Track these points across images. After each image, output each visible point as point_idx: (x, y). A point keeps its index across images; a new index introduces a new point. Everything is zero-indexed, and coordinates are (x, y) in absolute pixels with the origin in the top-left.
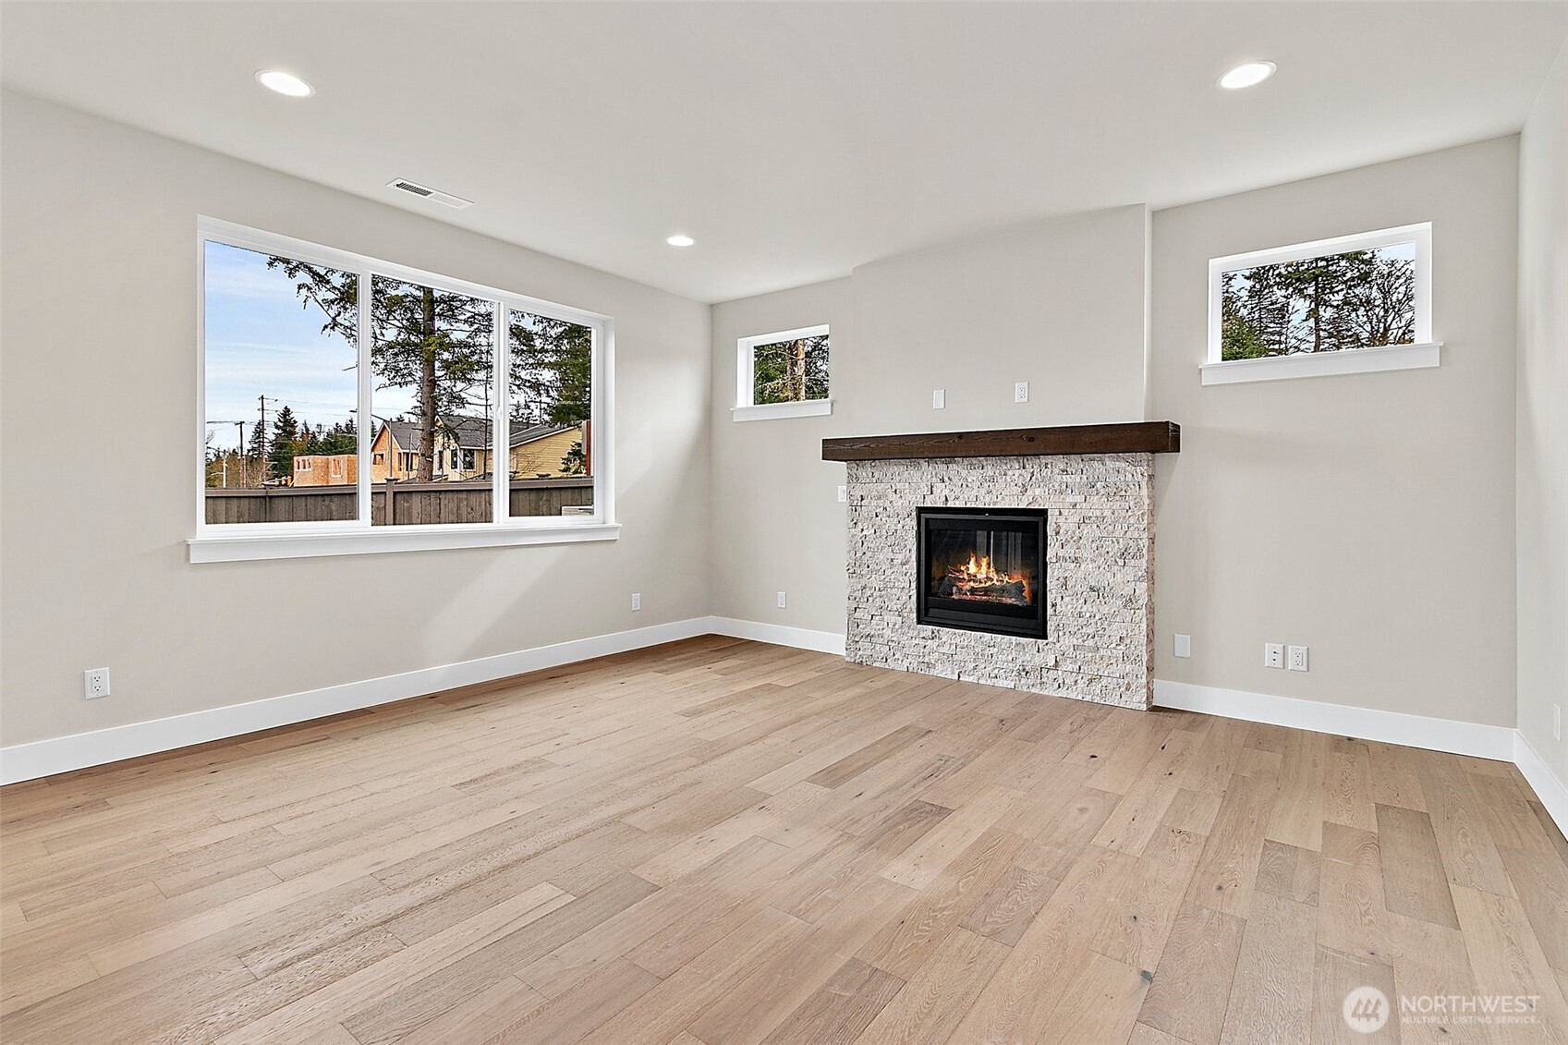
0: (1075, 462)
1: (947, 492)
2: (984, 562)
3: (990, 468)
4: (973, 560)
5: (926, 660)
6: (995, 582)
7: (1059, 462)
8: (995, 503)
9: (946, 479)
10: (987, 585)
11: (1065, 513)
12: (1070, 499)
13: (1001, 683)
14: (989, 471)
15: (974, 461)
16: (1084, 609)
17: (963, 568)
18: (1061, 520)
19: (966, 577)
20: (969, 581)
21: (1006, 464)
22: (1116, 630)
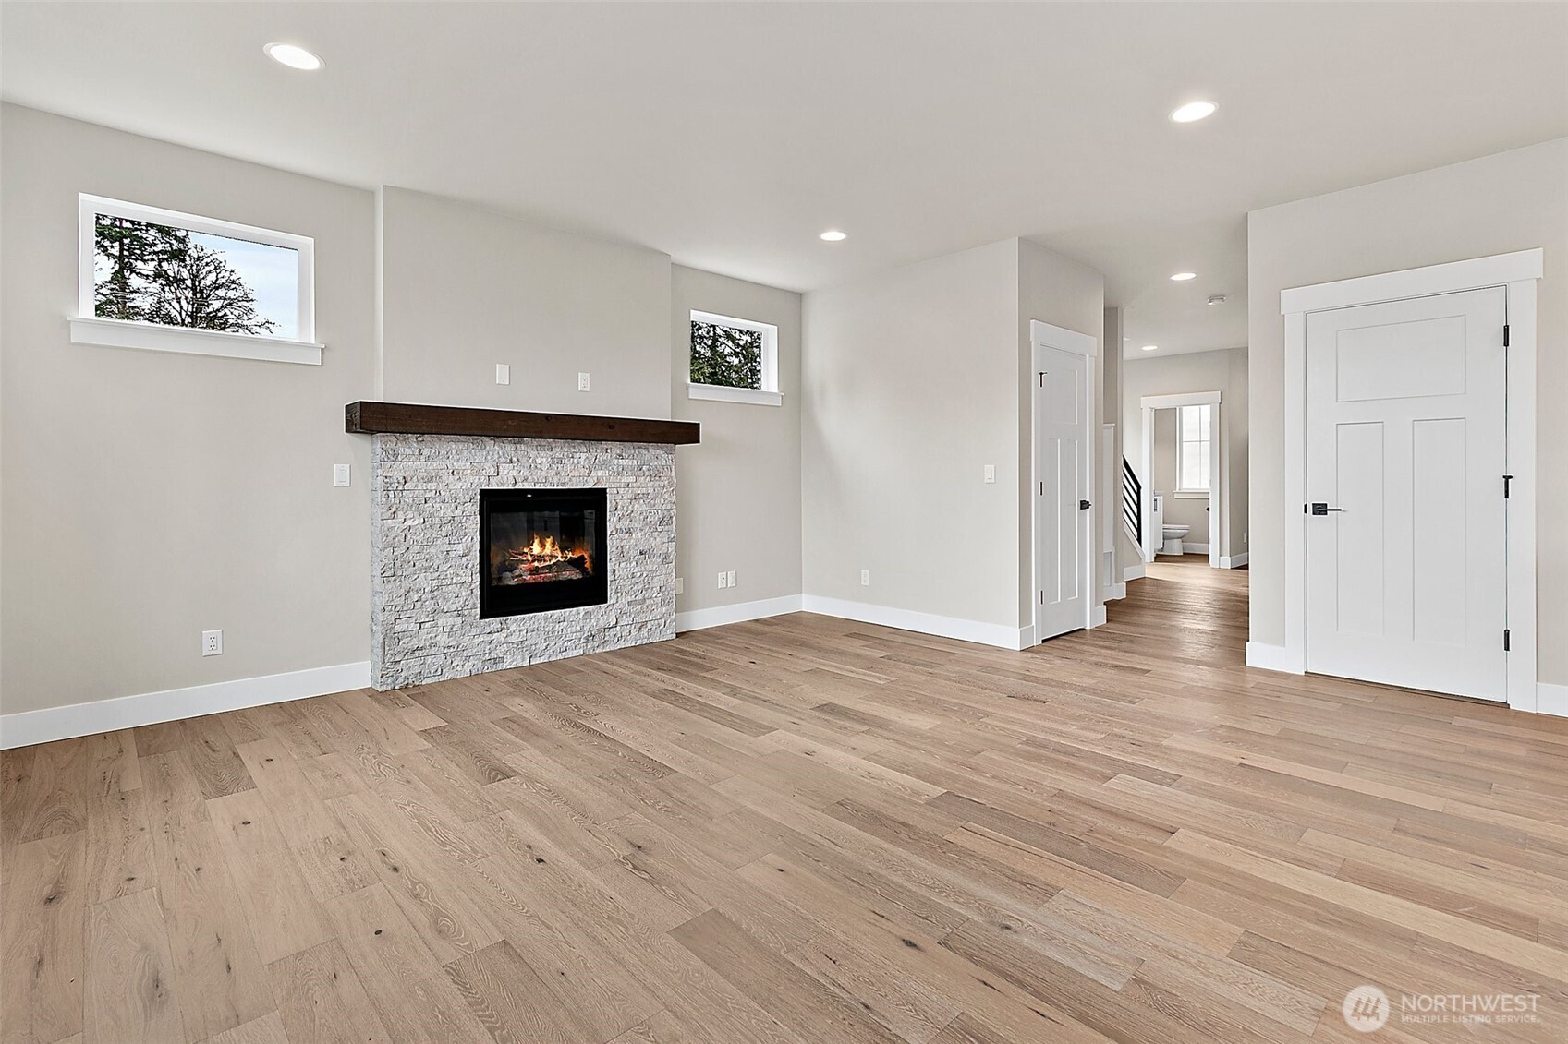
0: (629, 448)
1: (515, 473)
2: (549, 542)
3: (560, 449)
4: (537, 541)
5: (494, 655)
6: (559, 558)
7: (616, 448)
8: (563, 484)
9: (514, 459)
10: (552, 562)
11: (621, 491)
12: (625, 480)
13: (570, 654)
14: (557, 452)
15: (543, 442)
16: (636, 570)
17: (526, 550)
18: (619, 497)
19: (530, 558)
20: (533, 561)
21: (574, 447)
22: (657, 582)
